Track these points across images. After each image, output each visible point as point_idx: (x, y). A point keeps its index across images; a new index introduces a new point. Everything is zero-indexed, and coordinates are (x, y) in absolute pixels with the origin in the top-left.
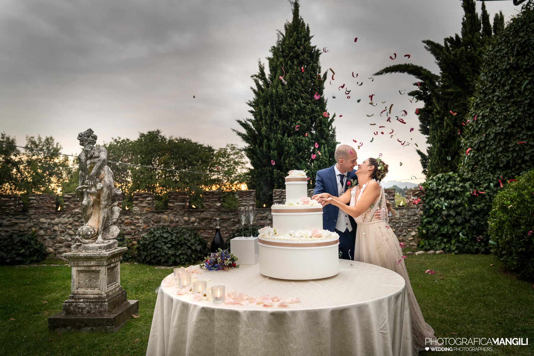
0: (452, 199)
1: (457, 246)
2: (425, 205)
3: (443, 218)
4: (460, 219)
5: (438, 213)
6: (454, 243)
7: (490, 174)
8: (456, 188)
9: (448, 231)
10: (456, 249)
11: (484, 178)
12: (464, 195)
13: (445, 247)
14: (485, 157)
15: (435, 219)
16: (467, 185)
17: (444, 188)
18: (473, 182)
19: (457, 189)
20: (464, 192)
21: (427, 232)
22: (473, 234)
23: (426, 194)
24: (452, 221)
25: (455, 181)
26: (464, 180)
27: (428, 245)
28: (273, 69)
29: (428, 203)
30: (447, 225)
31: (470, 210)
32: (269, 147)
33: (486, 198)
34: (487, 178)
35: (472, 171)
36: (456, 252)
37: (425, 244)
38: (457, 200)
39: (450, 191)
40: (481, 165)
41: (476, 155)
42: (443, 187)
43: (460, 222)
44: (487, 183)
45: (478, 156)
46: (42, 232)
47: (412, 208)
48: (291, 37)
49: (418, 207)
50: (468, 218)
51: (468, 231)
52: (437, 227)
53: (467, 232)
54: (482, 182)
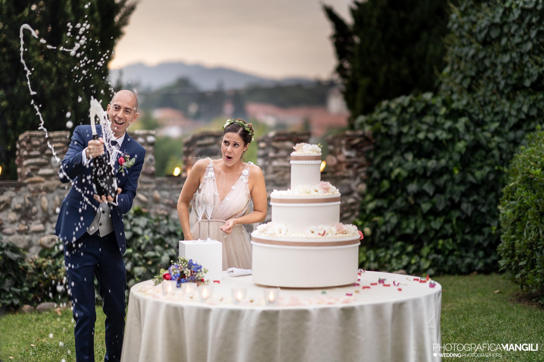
0: (429, 156)
1: (434, 260)
2: (371, 169)
3: (407, 200)
4: (441, 202)
5: (397, 189)
6: (428, 254)
7: (504, 101)
8: (439, 133)
9: (416, 230)
10: (431, 267)
11: (493, 108)
12: (453, 149)
13: (409, 264)
14: (498, 61)
15: (391, 203)
16: (461, 124)
17: (413, 131)
18: (471, 119)
19: (442, 135)
20: (452, 142)
21: (374, 231)
22: (463, 233)
23: (374, 144)
24: (426, 207)
25: (436, 115)
26: (454, 115)
27: (375, 261)
29: (378, 167)
30: (415, 214)
31: (463, 182)
33: (493, 156)
34: (497, 109)
35: (470, 90)
36: (431, 271)
37: (368, 258)
38: (438, 159)
39: (426, 138)
40: (489, 78)
41: (481, 55)
42: (411, 128)
43: (441, 208)
44: (498, 121)
45: (485, 57)
47: (344, 178)
49: (356, 174)
50: (457, 199)
51: (455, 227)
52: (394, 220)
53: (453, 230)
54: (488, 119)
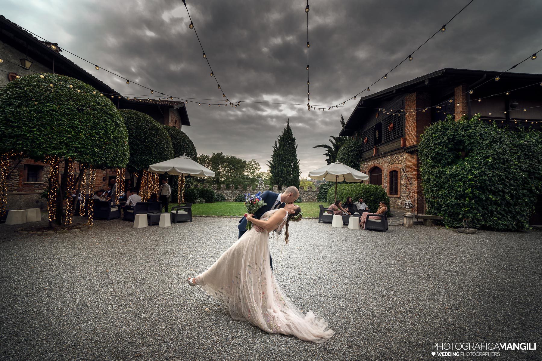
27: (319, 200)
28: (280, 144)
32: (278, 171)
46: (224, 194)
48: (286, 134)
